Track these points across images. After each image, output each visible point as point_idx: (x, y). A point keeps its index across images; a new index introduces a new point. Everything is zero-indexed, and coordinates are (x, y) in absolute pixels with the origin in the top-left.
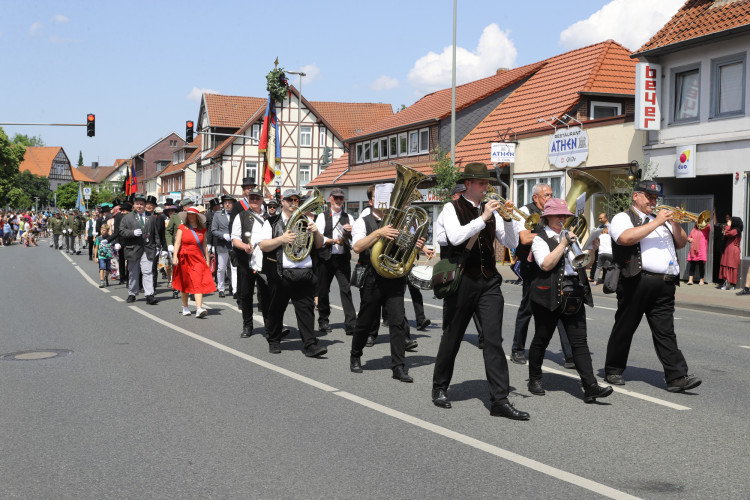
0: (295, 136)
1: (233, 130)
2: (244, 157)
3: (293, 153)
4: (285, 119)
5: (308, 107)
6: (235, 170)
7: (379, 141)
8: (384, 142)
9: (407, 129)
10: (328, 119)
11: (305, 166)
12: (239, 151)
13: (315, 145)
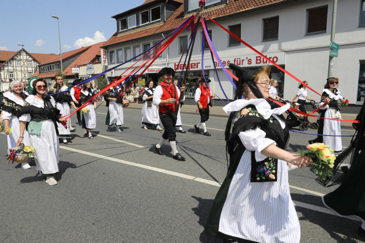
0: (26, 64)
1: (4, 62)
2: (8, 70)
3: (26, 69)
4: (22, 58)
5: (30, 55)
6: (5, 74)
7: (47, 66)
8: (48, 67)
9: (54, 63)
10: (36, 59)
11: (31, 73)
12: (6, 68)
13: (33, 66)
